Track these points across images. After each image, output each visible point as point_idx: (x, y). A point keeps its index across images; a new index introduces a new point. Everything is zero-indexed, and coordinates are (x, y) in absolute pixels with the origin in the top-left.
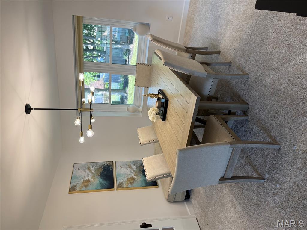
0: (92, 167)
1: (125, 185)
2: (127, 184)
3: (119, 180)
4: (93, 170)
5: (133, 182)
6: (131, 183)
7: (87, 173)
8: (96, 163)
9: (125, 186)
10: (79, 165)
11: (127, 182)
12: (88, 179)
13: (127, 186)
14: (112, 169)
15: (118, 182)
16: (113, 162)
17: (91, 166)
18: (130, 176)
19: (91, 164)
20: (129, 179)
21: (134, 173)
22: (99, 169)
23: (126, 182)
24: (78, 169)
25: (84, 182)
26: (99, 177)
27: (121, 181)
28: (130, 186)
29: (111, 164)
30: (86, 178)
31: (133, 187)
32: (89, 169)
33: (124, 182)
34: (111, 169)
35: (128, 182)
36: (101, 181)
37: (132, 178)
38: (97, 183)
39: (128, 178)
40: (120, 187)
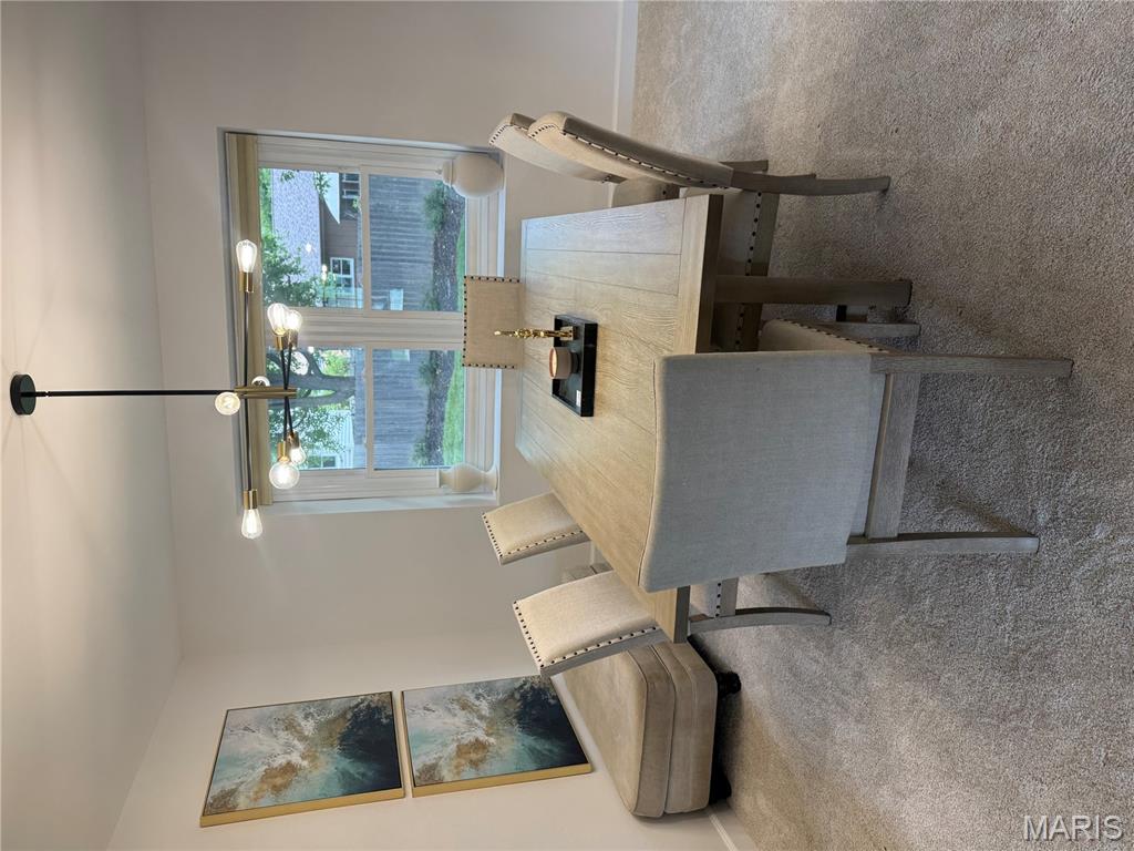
0: (306, 717)
1: (449, 771)
2: (457, 767)
3: (419, 755)
4: (308, 727)
5: (482, 760)
6: (474, 764)
7: (282, 741)
8: (323, 705)
9: (447, 774)
10: (249, 716)
11: (454, 763)
12: (289, 763)
13: (458, 773)
14: (392, 718)
15: (418, 765)
16: (394, 694)
17: (299, 716)
18: (469, 738)
19: (298, 708)
20: (461, 751)
21: (483, 725)
22: (334, 720)
23: (451, 759)
24: (246, 729)
25: (269, 774)
26: (336, 750)
27: (429, 760)
28: (469, 773)
29: (384, 702)
30: (281, 761)
31: (482, 775)
32: (290, 726)
33: (441, 762)
34: (384, 721)
35: (463, 762)
36: (345, 763)
37: (478, 745)
38: (328, 772)
39: (458, 746)
40: (429, 779)
